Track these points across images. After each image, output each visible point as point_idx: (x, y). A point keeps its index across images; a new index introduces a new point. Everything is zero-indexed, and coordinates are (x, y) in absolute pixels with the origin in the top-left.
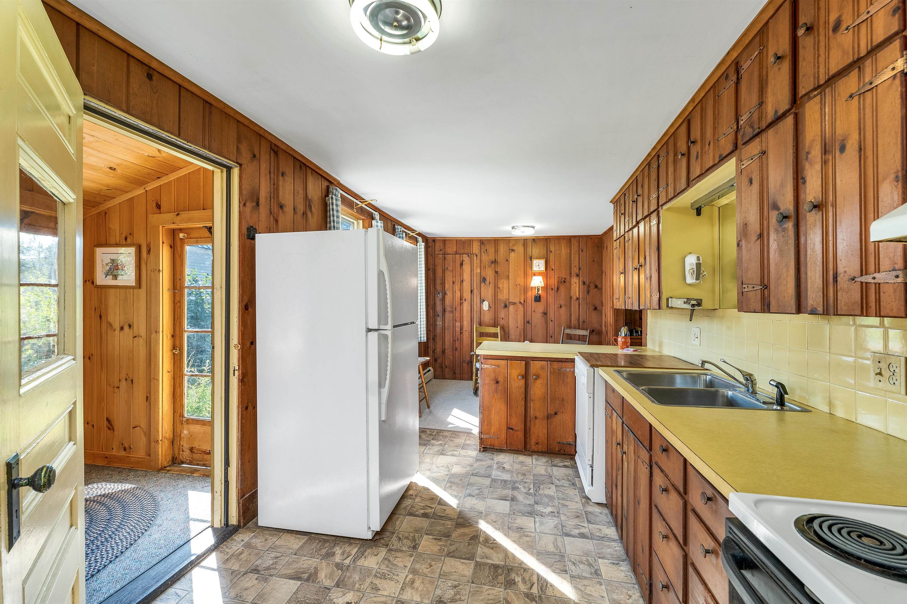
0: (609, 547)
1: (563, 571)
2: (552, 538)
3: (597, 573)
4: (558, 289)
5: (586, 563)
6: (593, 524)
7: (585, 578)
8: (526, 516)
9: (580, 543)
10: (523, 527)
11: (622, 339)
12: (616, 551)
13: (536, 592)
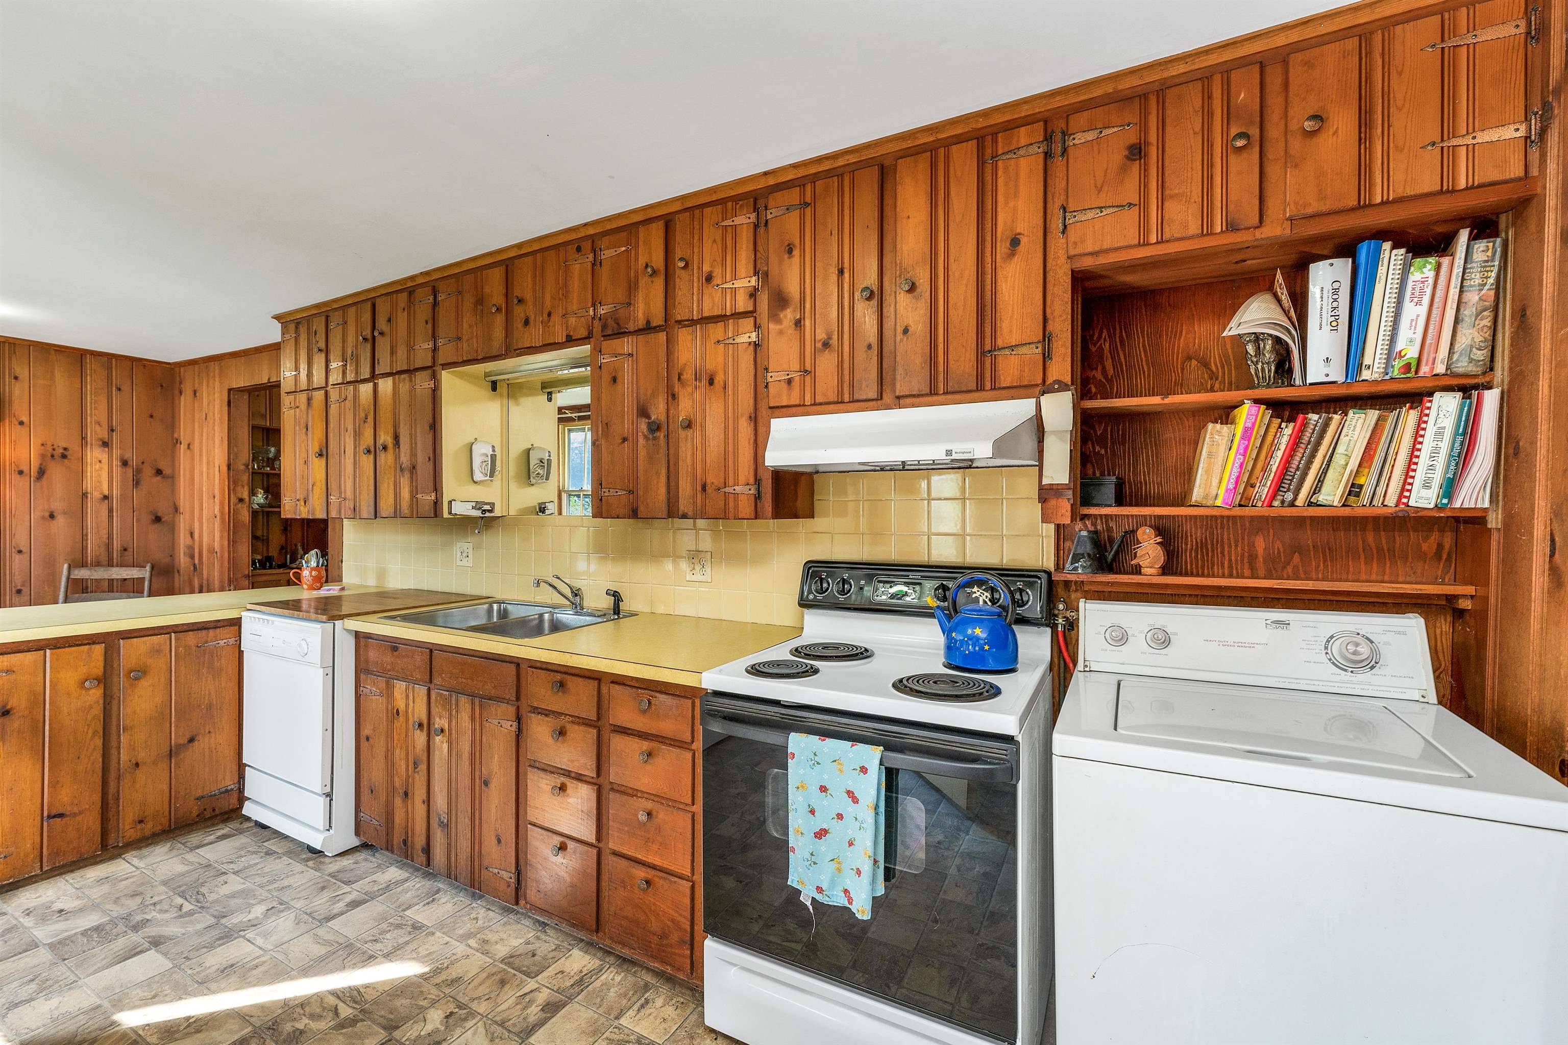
0: (406, 891)
1: (369, 959)
2: (306, 938)
3: (416, 927)
4: (41, 473)
5: (392, 928)
6: (356, 881)
7: (407, 943)
8: (220, 945)
9: (359, 913)
10: (230, 962)
11: (311, 573)
12: (418, 889)
13: (350, 1011)
